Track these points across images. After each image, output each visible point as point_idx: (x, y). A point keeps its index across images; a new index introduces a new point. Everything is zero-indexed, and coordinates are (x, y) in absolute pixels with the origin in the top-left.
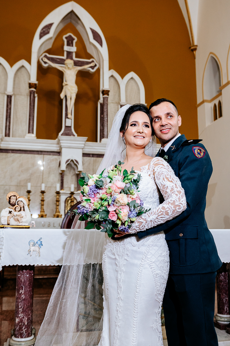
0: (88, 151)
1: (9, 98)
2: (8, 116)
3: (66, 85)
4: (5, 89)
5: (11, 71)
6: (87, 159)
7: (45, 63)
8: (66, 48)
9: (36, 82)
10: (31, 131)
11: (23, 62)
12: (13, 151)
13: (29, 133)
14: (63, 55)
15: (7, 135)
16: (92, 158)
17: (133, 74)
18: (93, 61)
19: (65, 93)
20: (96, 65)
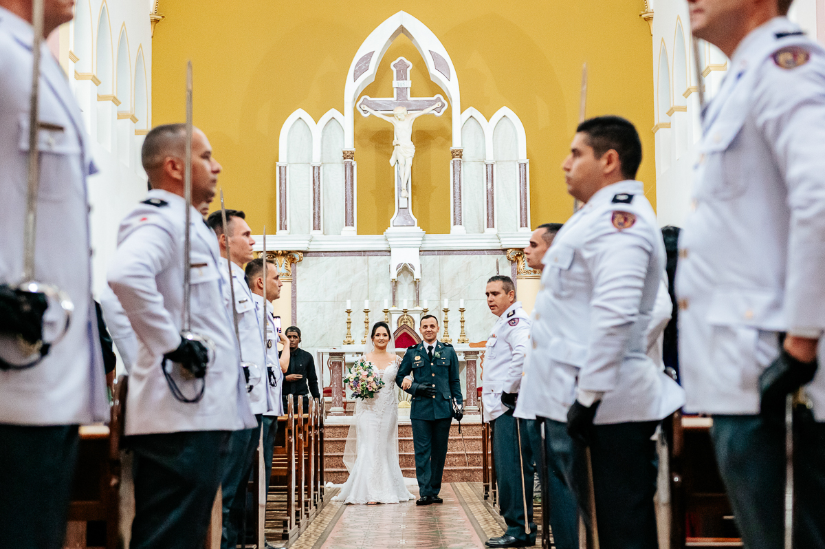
0: (428, 246)
1: (316, 170)
2: (316, 199)
3: (397, 145)
4: (310, 157)
5: (317, 129)
6: (429, 258)
7: (365, 112)
8: (396, 84)
9: (353, 149)
10: (349, 222)
11: (333, 112)
12: (326, 254)
13: (346, 226)
14: (393, 97)
15: (317, 227)
16: (438, 256)
17: (505, 110)
18: (439, 99)
19: (397, 157)
20: (443, 106)
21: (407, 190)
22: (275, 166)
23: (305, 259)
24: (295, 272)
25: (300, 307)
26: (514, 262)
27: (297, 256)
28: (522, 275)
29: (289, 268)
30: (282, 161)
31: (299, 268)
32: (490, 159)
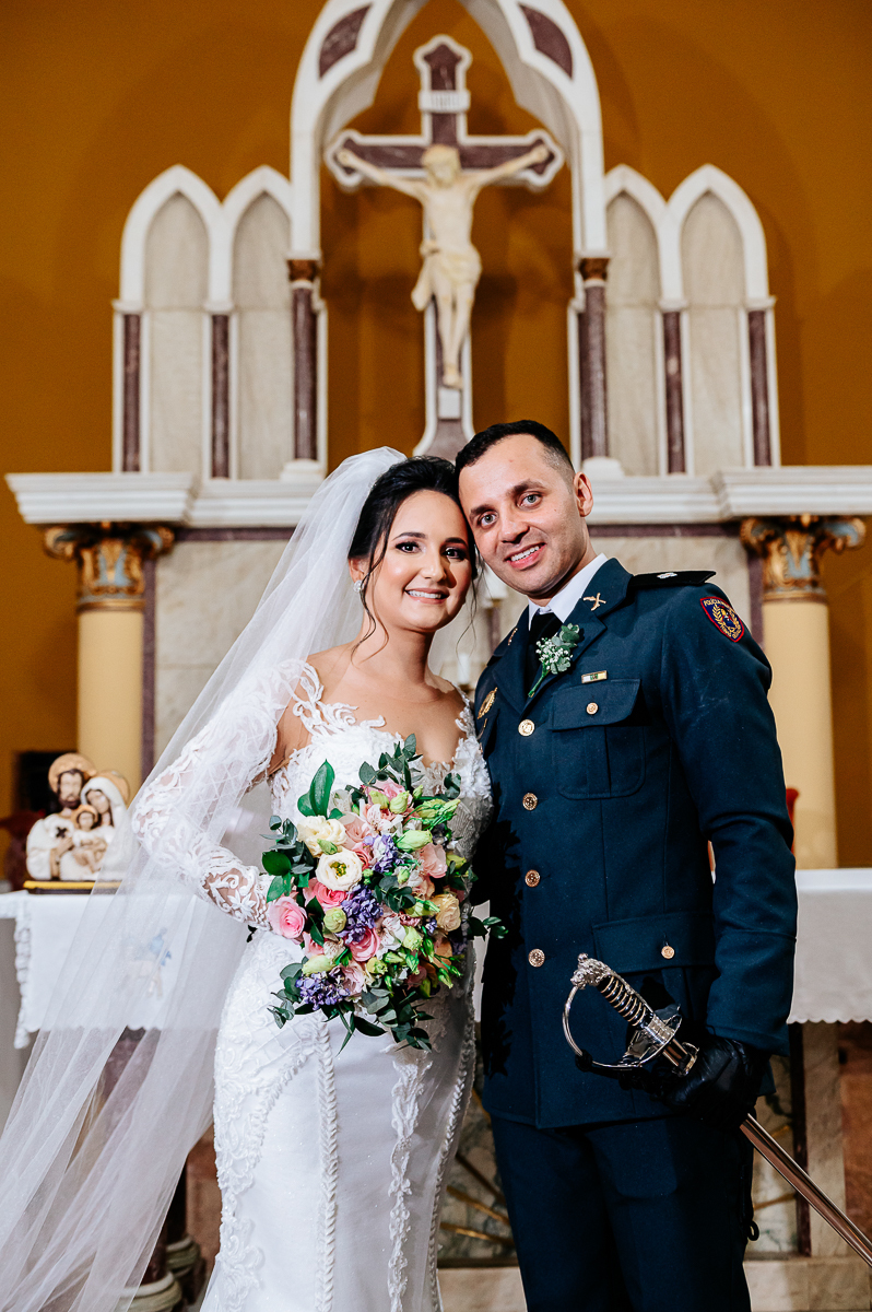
1: (221, 323)
3: (434, 252)
4: (204, 292)
5: (221, 217)
7: (349, 170)
8: (429, 100)
9: (315, 256)
10: (305, 451)
11: (263, 178)
12: (238, 535)
13: (297, 456)
14: (417, 132)
15: (220, 470)
17: (708, 177)
18: (539, 142)
19: (432, 283)
20: (551, 157)
21: (460, 369)
22: (110, 312)
23: (185, 550)
24: (151, 584)
25: (164, 682)
26: (756, 555)
27: (157, 539)
28: (779, 593)
29: (136, 572)
30: (130, 296)
31: (165, 573)
32: (672, 297)
